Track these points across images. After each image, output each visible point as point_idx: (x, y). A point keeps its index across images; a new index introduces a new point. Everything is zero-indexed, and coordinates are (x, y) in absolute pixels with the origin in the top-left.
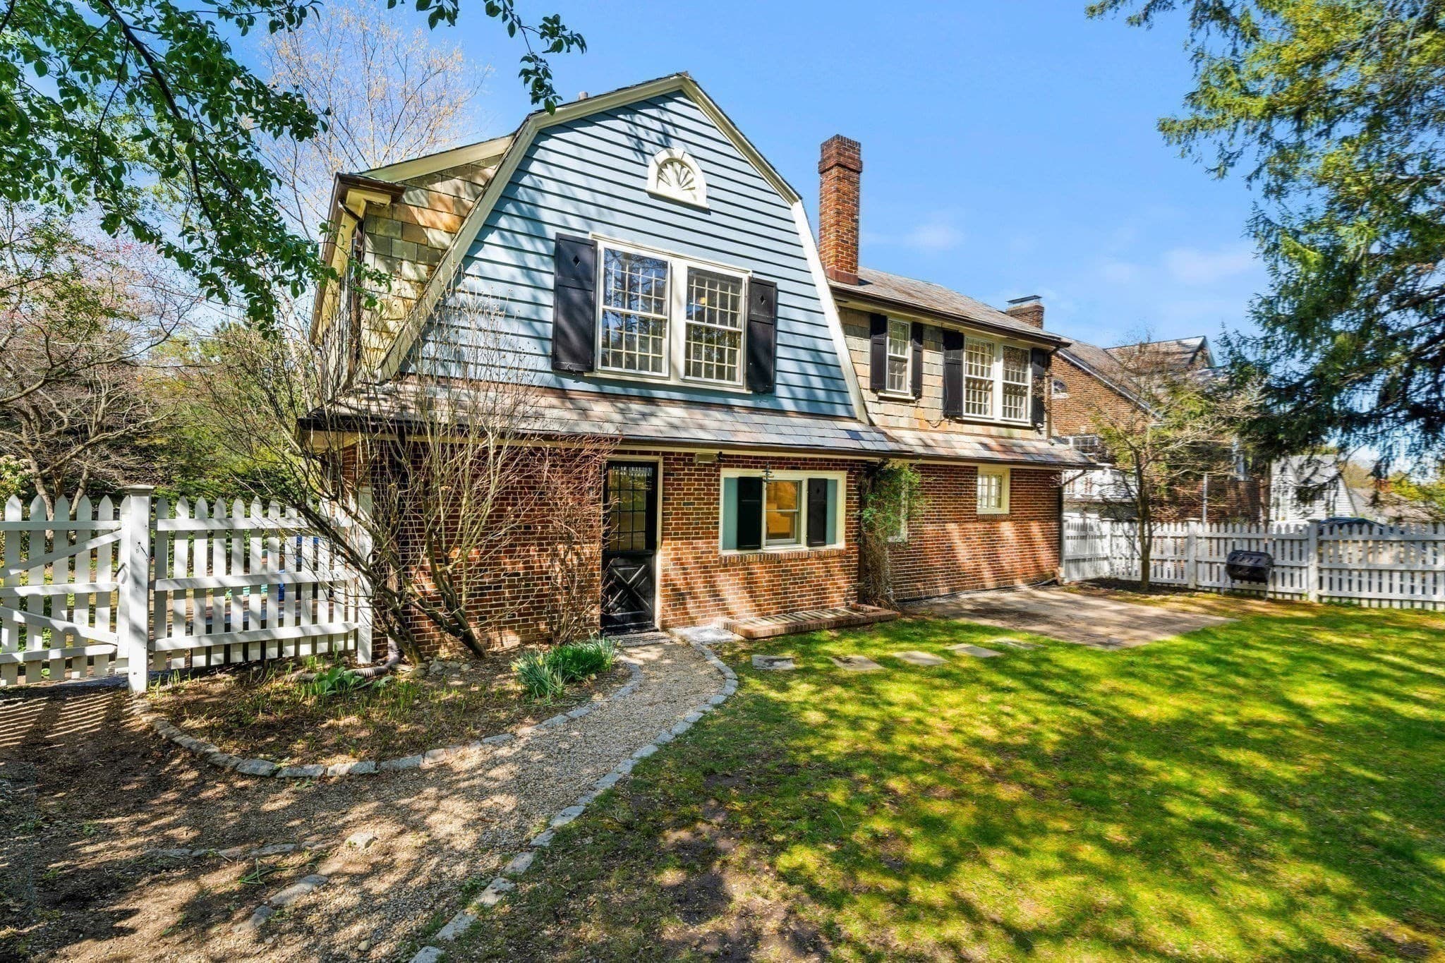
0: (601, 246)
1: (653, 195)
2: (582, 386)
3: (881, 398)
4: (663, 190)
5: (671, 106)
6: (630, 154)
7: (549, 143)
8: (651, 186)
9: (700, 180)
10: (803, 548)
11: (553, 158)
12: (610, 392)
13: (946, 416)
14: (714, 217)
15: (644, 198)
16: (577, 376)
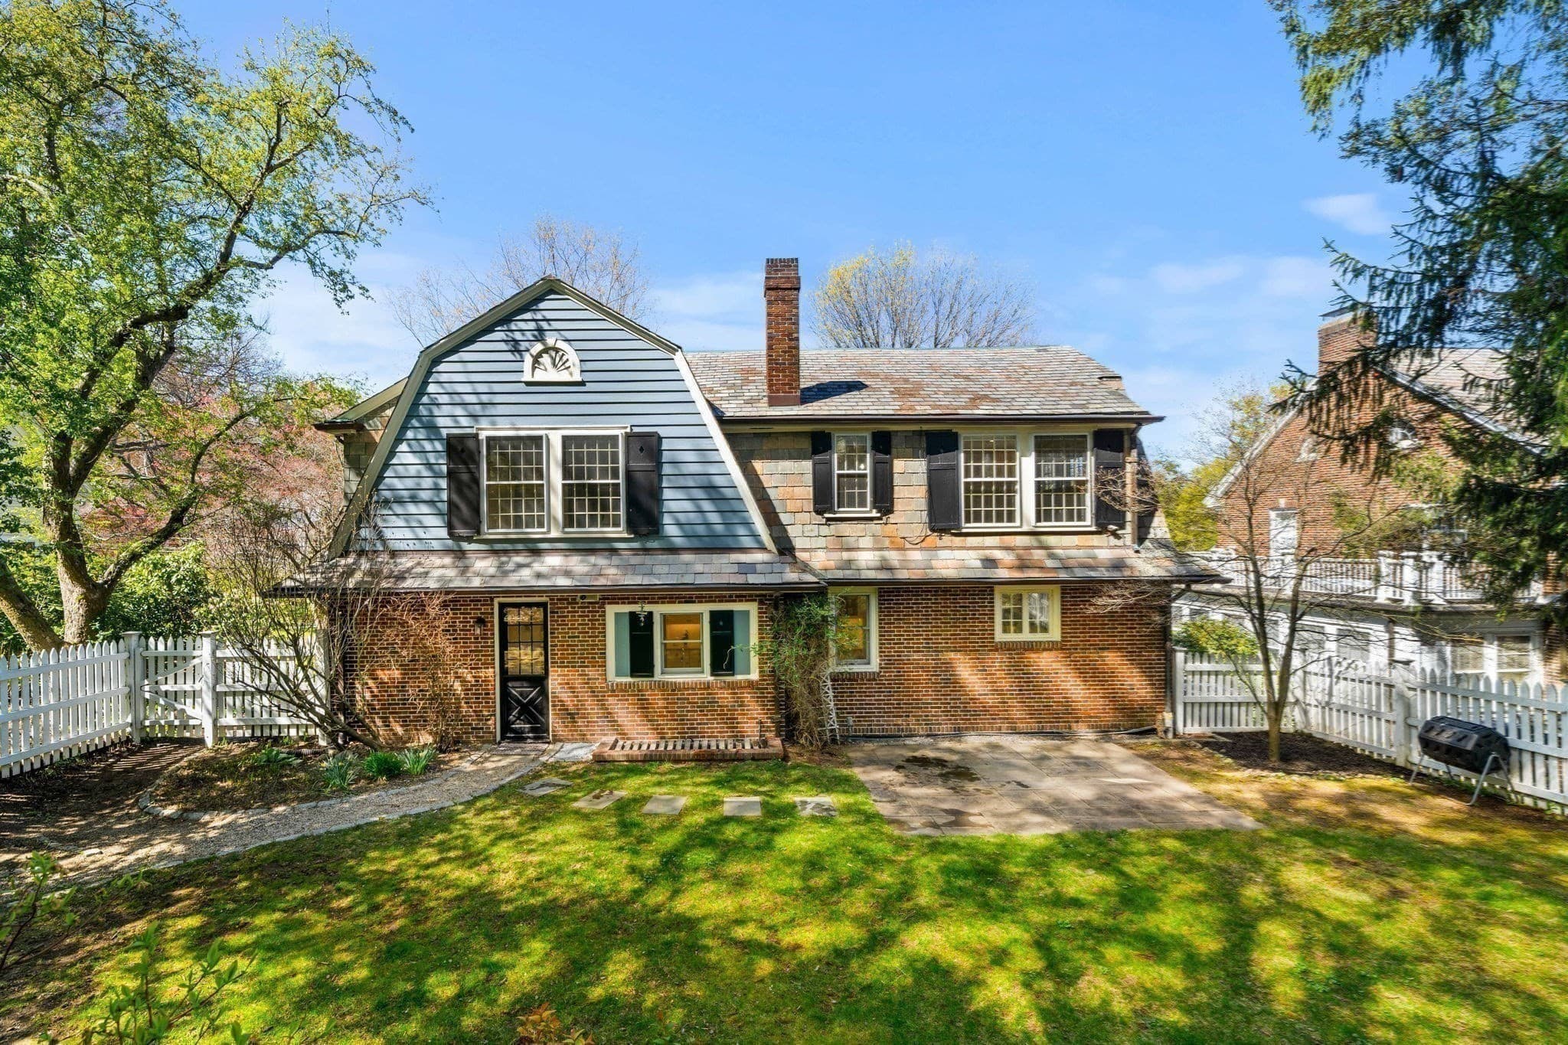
0: (483, 435)
1: (528, 384)
2: (474, 546)
3: (828, 519)
4: (540, 376)
5: (542, 305)
6: (509, 356)
7: (442, 367)
8: (527, 377)
9: (572, 357)
10: (707, 677)
11: (444, 378)
12: (498, 549)
13: (933, 530)
14: (589, 387)
15: (522, 387)
16: (469, 540)
